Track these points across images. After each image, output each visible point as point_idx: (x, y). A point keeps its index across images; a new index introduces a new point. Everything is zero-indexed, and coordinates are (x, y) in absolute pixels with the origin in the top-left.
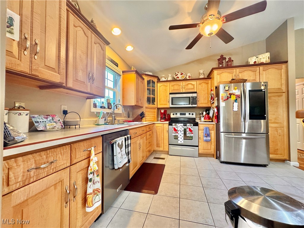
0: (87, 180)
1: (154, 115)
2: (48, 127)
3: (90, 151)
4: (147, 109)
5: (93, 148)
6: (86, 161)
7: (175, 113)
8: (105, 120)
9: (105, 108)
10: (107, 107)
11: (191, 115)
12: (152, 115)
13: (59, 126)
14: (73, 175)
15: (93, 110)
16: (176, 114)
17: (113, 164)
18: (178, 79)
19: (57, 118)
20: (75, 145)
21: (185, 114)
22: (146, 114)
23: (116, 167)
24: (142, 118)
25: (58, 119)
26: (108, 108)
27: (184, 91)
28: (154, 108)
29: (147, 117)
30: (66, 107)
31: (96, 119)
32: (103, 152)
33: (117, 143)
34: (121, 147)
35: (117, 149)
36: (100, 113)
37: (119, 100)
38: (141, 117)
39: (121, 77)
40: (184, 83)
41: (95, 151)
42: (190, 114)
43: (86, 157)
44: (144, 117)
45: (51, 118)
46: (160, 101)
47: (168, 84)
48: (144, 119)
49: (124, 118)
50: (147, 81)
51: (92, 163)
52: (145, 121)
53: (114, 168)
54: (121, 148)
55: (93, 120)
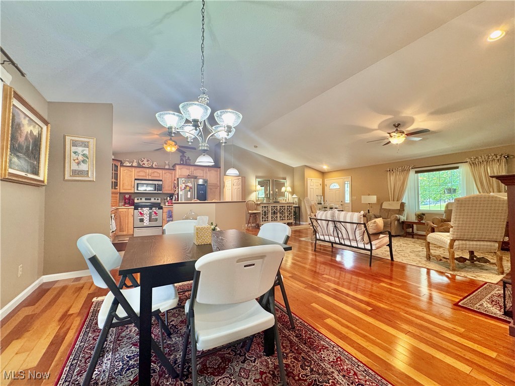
1: (116, 200)
7: (139, 198)
12: (113, 200)
18: (144, 166)
21: (150, 200)
27: (150, 178)
28: (116, 193)
40: (150, 170)
42: (155, 199)
46: (123, 186)
47: (132, 169)
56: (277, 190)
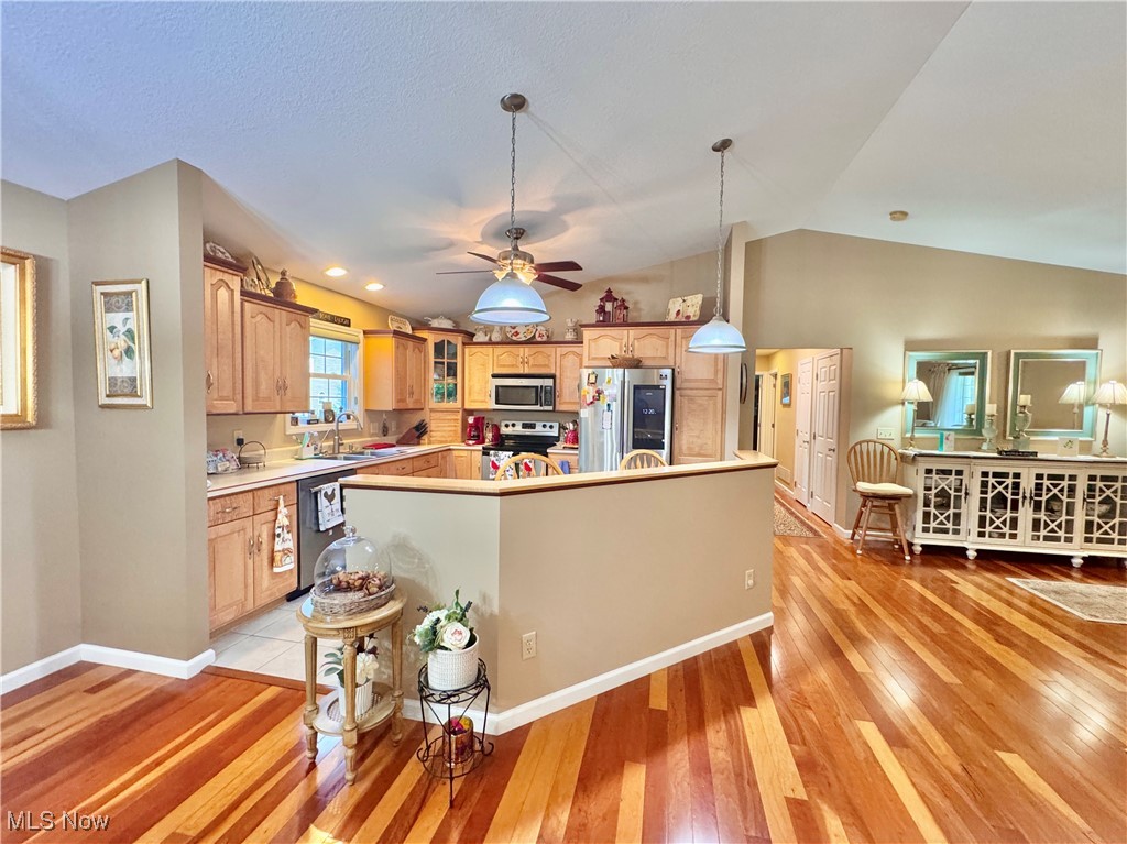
0: (274, 536)
1: (453, 428)
2: (220, 469)
3: (278, 501)
4: (433, 414)
5: (281, 497)
6: (273, 512)
7: (510, 423)
8: (315, 449)
9: (317, 421)
10: (322, 419)
11: (548, 429)
12: (450, 429)
13: (233, 465)
14: (257, 526)
15: (292, 430)
16: (513, 425)
17: (318, 524)
18: (514, 338)
19: (229, 454)
20: (259, 493)
21: (532, 426)
22: (433, 426)
23: (322, 529)
24: (419, 437)
25: (232, 454)
26: (326, 421)
27: (527, 371)
28: (455, 411)
29: (433, 434)
30: (241, 432)
31: (298, 447)
32: (298, 503)
33: (323, 492)
34: (330, 498)
35: (322, 502)
36: (303, 434)
37: (356, 399)
38: (418, 434)
39: (361, 345)
40: (527, 350)
41: (285, 502)
42: (544, 426)
43: (272, 507)
44: (425, 432)
45: (221, 455)
46: (470, 394)
47: (489, 349)
48: (425, 437)
49: (369, 439)
50: (435, 344)
51: (280, 516)
52: (429, 443)
53: (319, 531)
54: (330, 501)
55: (291, 451)
56: (1024, 399)
